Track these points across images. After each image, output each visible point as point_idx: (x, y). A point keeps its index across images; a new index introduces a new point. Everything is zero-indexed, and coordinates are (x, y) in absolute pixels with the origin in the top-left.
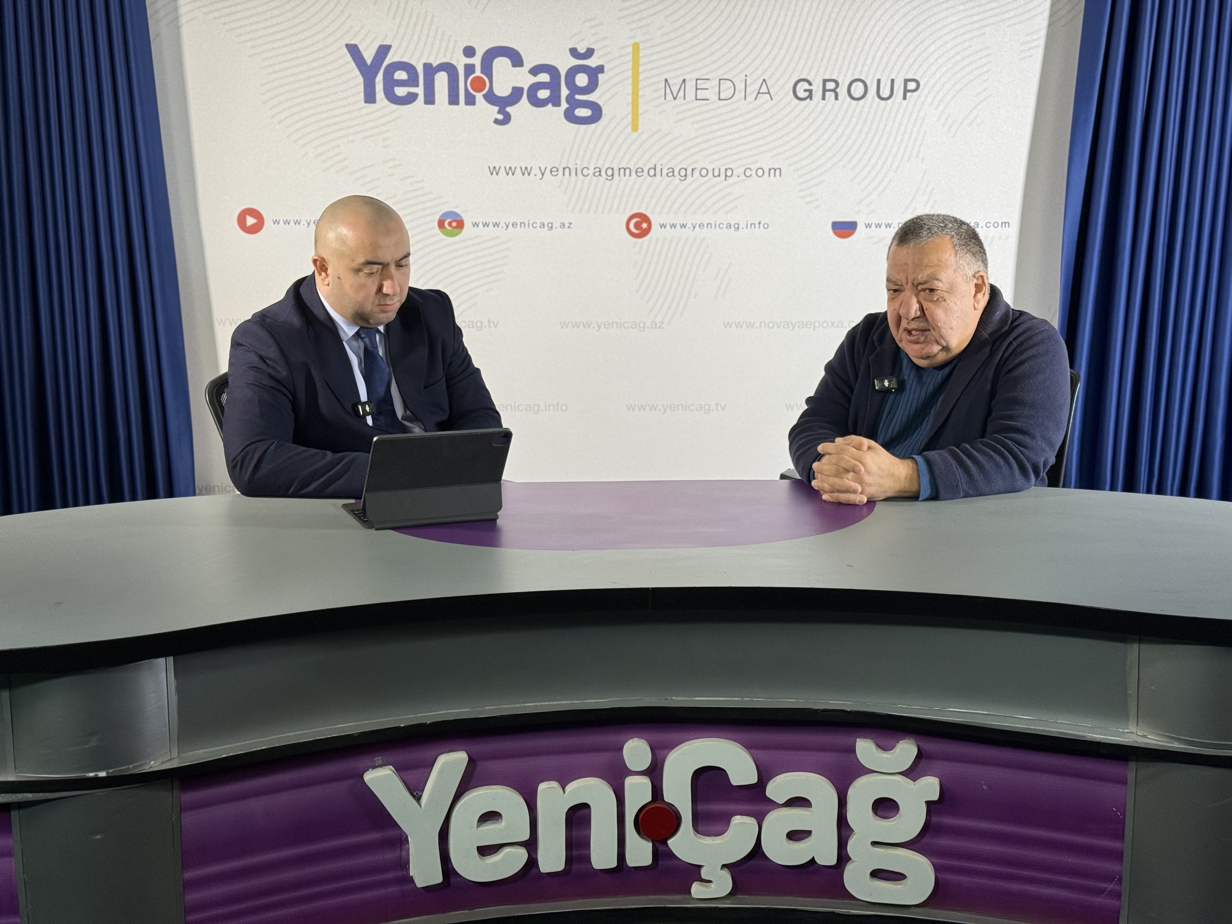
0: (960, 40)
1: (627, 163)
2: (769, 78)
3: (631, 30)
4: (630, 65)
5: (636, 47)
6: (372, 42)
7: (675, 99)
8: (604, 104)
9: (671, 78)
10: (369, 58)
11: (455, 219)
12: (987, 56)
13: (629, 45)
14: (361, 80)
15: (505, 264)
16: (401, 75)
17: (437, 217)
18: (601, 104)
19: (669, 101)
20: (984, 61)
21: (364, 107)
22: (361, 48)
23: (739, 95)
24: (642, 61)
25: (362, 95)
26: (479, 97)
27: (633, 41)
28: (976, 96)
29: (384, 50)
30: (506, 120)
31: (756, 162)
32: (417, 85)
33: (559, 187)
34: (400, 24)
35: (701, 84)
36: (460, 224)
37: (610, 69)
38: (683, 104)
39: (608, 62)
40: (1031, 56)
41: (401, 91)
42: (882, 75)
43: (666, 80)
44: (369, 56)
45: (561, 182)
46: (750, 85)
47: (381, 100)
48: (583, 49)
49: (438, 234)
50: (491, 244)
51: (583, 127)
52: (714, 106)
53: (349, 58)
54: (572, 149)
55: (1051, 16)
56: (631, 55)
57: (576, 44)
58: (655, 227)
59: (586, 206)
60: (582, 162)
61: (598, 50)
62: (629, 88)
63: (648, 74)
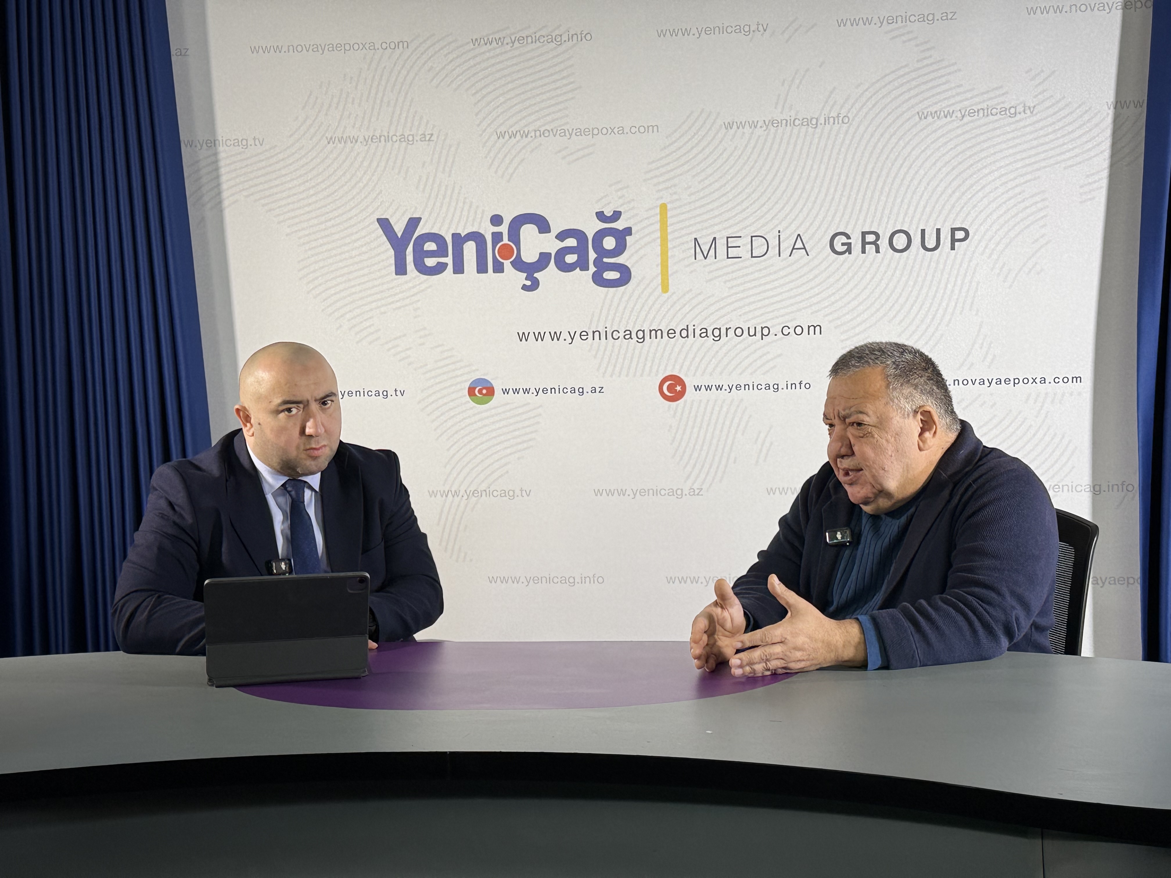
0: (1010, 185)
1: (659, 325)
2: (804, 233)
3: (659, 191)
4: (658, 226)
5: (664, 208)
6: (403, 215)
7: (705, 258)
8: (632, 266)
9: (701, 237)
10: (399, 231)
11: (485, 386)
12: (1043, 200)
13: (657, 207)
14: (392, 252)
15: (536, 431)
16: (431, 246)
17: (467, 385)
18: (629, 266)
19: (701, 260)
20: (1039, 205)
21: (395, 279)
22: (392, 222)
23: (773, 251)
24: (670, 221)
25: (393, 268)
26: (507, 264)
27: (660, 202)
28: (1033, 243)
29: (413, 223)
30: (533, 286)
31: (795, 319)
32: (447, 256)
33: (589, 351)
34: (430, 196)
35: (732, 242)
36: (490, 391)
37: (638, 231)
38: (715, 263)
39: (635, 224)
40: (1094, 198)
41: (430, 262)
42: (926, 226)
43: (696, 239)
44: (399, 229)
45: (592, 345)
46: (784, 241)
47: (412, 271)
48: (610, 212)
49: (469, 402)
50: (521, 410)
51: (612, 290)
52: (748, 263)
53: (380, 231)
54: (601, 312)
55: (1113, 155)
56: (659, 216)
57: (603, 207)
58: (690, 389)
59: (618, 369)
60: (612, 325)
61: (625, 212)
62: (658, 249)
63: (676, 234)
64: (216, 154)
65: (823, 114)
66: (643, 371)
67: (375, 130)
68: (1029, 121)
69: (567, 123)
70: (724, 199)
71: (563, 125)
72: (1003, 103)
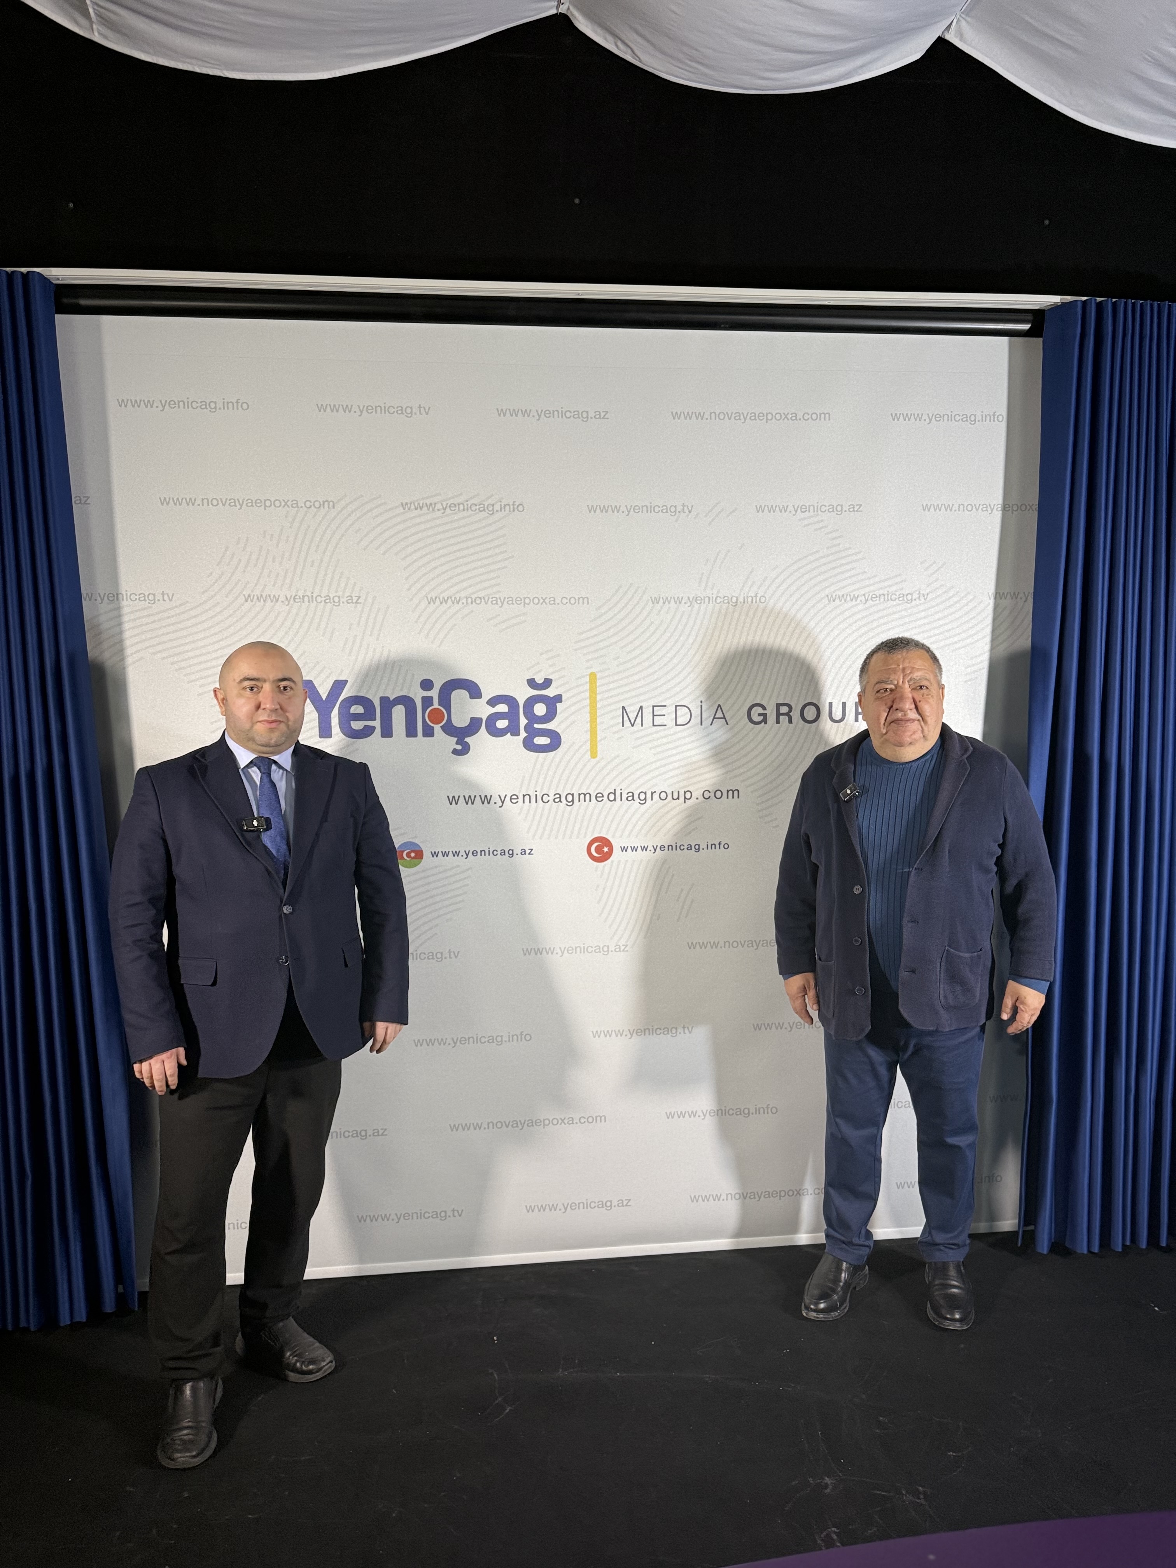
1: (587, 789)
2: (725, 704)
3: (588, 661)
4: (587, 694)
5: (593, 677)
6: (328, 677)
7: (633, 725)
8: (563, 732)
9: (628, 706)
11: (413, 849)
13: (586, 675)
15: (465, 893)
19: (629, 727)
22: (316, 684)
23: (696, 719)
24: (599, 690)
25: (317, 730)
27: (590, 671)
33: (519, 814)
34: (356, 658)
35: (658, 711)
36: (419, 855)
37: (568, 698)
38: (641, 730)
40: (977, 677)
42: (833, 699)
43: (623, 708)
45: (522, 808)
46: (706, 711)
47: (337, 734)
50: (450, 873)
51: (542, 755)
52: (672, 731)
54: (531, 776)
55: (993, 640)
56: (588, 685)
57: (534, 674)
58: (616, 851)
59: (547, 832)
60: (542, 789)
61: (555, 680)
62: (587, 717)
63: (605, 703)
64: (119, 608)
65: (742, 594)
66: (572, 833)
67: (297, 591)
68: (922, 608)
69: (499, 592)
70: (650, 671)
71: (495, 593)
72: (902, 589)
